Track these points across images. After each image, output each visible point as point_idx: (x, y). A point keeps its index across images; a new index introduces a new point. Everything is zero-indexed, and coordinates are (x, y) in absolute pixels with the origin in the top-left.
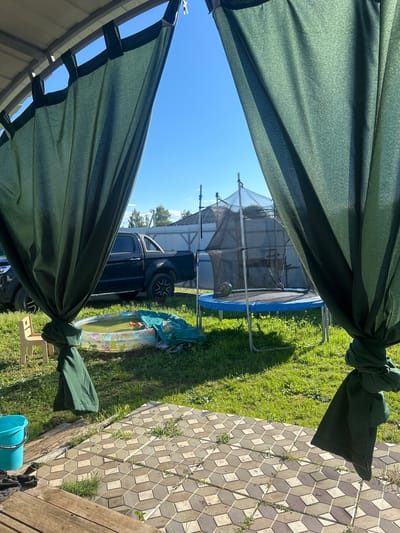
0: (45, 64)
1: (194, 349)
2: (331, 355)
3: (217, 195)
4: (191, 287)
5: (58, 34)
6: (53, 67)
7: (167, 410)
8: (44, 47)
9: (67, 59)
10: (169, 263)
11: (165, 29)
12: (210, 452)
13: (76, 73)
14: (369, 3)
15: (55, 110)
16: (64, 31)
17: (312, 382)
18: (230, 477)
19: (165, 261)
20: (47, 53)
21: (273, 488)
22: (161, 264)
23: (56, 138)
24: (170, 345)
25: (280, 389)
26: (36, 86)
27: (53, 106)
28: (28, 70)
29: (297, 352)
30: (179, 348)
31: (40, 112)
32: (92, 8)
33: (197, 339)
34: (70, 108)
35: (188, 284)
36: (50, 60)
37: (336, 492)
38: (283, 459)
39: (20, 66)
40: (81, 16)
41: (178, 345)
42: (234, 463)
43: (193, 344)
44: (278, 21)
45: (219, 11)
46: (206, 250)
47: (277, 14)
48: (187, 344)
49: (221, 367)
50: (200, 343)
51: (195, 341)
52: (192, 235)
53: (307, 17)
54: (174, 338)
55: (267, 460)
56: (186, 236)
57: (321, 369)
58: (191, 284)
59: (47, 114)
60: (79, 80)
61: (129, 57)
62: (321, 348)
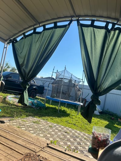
0: (39, 25)
1: (43, 109)
2: (79, 118)
3: (57, 71)
4: (41, 97)
5: (43, 20)
6: (40, 26)
7: (36, 119)
8: (39, 22)
9: (44, 26)
10: (37, 88)
11: (67, 26)
12: (48, 128)
13: (45, 29)
14: (108, 33)
15: (38, 36)
16: (45, 20)
17: (73, 122)
18: (53, 133)
19: (36, 87)
20: (39, 23)
21: (63, 137)
22: (35, 87)
23: (36, 41)
24: (36, 107)
25: (65, 122)
26: (35, 29)
27: (37, 35)
28: (34, 26)
29: (70, 116)
30: (38, 108)
31: (34, 35)
32: (52, 18)
33: (44, 107)
34: (41, 36)
35: (40, 96)
36: (40, 25)
37: (78, 140)
38: (66, 133)
39: (33, 24)
40: (50, 19)
41: (38, 107)
42: (53, 131)
43: (42, 108)
44: (90, 31)
45: (80, 26)
46: (52, 84)
47: (91, 30)
48: (41, 107)
49: (50, 114)
50: (44, 108)
51: (43, 107)
52: (45, 82)
53: (96, 32)
54: (37, 105)
55: (62, 132)
56: (43, 82)
57: (76, 120)
58: (41, 95)
59: (35, 35)
60: (46, 31)
61: (58, 29)
62: (77, 116)
